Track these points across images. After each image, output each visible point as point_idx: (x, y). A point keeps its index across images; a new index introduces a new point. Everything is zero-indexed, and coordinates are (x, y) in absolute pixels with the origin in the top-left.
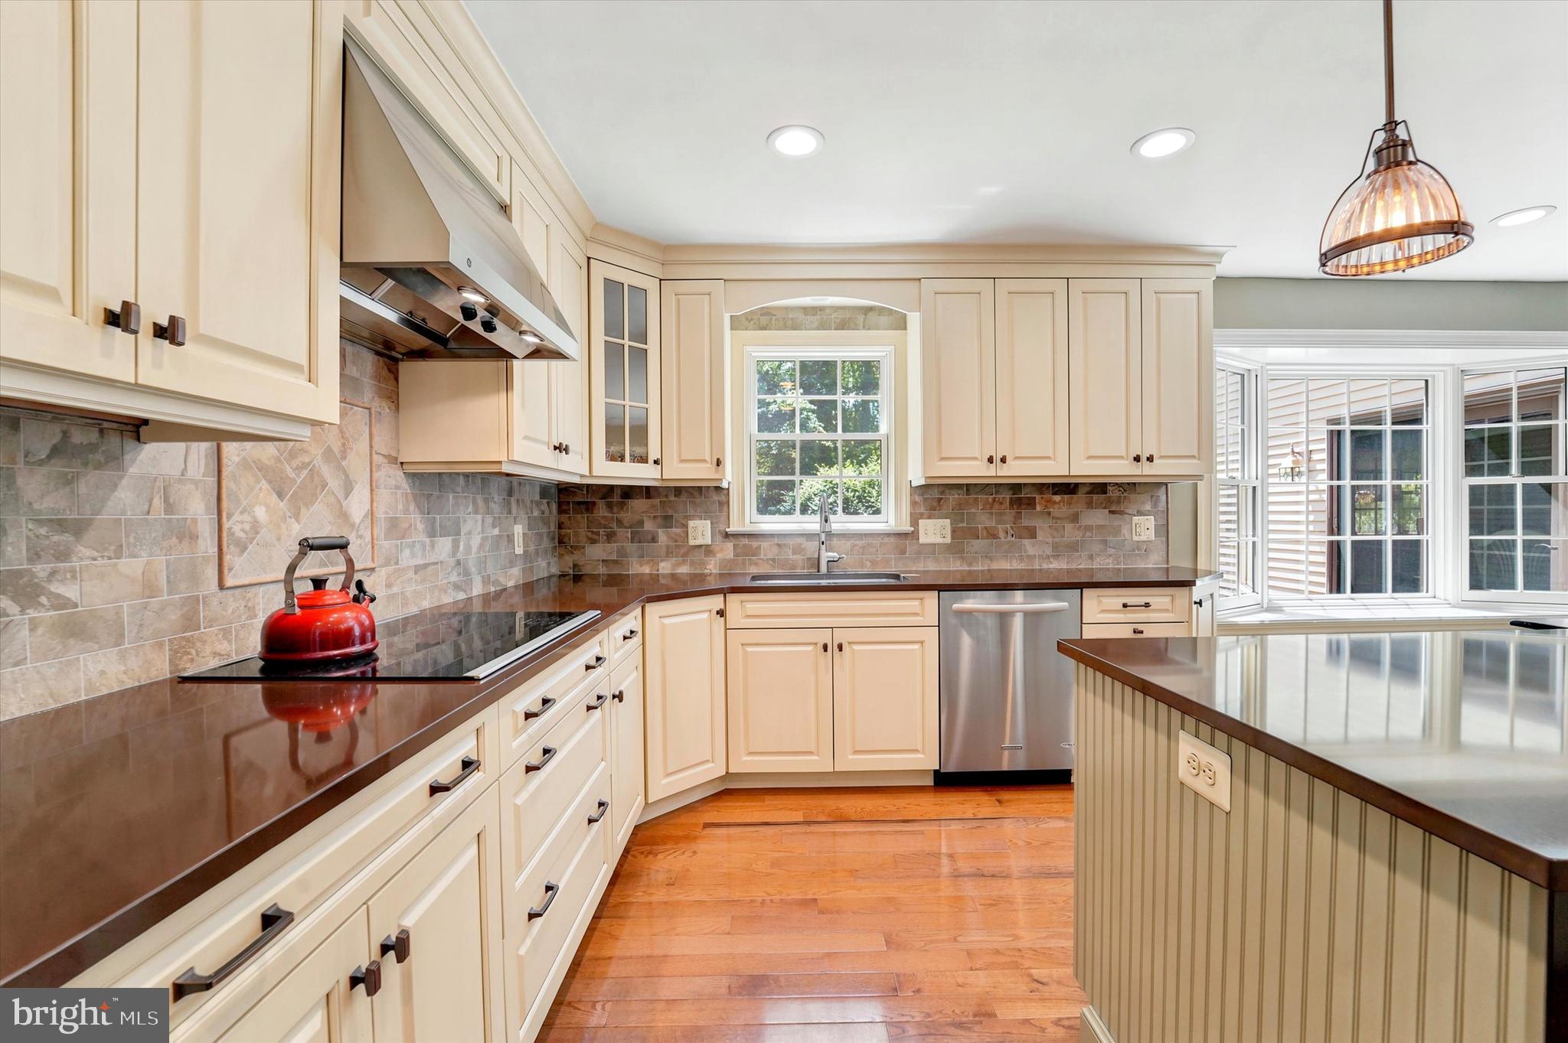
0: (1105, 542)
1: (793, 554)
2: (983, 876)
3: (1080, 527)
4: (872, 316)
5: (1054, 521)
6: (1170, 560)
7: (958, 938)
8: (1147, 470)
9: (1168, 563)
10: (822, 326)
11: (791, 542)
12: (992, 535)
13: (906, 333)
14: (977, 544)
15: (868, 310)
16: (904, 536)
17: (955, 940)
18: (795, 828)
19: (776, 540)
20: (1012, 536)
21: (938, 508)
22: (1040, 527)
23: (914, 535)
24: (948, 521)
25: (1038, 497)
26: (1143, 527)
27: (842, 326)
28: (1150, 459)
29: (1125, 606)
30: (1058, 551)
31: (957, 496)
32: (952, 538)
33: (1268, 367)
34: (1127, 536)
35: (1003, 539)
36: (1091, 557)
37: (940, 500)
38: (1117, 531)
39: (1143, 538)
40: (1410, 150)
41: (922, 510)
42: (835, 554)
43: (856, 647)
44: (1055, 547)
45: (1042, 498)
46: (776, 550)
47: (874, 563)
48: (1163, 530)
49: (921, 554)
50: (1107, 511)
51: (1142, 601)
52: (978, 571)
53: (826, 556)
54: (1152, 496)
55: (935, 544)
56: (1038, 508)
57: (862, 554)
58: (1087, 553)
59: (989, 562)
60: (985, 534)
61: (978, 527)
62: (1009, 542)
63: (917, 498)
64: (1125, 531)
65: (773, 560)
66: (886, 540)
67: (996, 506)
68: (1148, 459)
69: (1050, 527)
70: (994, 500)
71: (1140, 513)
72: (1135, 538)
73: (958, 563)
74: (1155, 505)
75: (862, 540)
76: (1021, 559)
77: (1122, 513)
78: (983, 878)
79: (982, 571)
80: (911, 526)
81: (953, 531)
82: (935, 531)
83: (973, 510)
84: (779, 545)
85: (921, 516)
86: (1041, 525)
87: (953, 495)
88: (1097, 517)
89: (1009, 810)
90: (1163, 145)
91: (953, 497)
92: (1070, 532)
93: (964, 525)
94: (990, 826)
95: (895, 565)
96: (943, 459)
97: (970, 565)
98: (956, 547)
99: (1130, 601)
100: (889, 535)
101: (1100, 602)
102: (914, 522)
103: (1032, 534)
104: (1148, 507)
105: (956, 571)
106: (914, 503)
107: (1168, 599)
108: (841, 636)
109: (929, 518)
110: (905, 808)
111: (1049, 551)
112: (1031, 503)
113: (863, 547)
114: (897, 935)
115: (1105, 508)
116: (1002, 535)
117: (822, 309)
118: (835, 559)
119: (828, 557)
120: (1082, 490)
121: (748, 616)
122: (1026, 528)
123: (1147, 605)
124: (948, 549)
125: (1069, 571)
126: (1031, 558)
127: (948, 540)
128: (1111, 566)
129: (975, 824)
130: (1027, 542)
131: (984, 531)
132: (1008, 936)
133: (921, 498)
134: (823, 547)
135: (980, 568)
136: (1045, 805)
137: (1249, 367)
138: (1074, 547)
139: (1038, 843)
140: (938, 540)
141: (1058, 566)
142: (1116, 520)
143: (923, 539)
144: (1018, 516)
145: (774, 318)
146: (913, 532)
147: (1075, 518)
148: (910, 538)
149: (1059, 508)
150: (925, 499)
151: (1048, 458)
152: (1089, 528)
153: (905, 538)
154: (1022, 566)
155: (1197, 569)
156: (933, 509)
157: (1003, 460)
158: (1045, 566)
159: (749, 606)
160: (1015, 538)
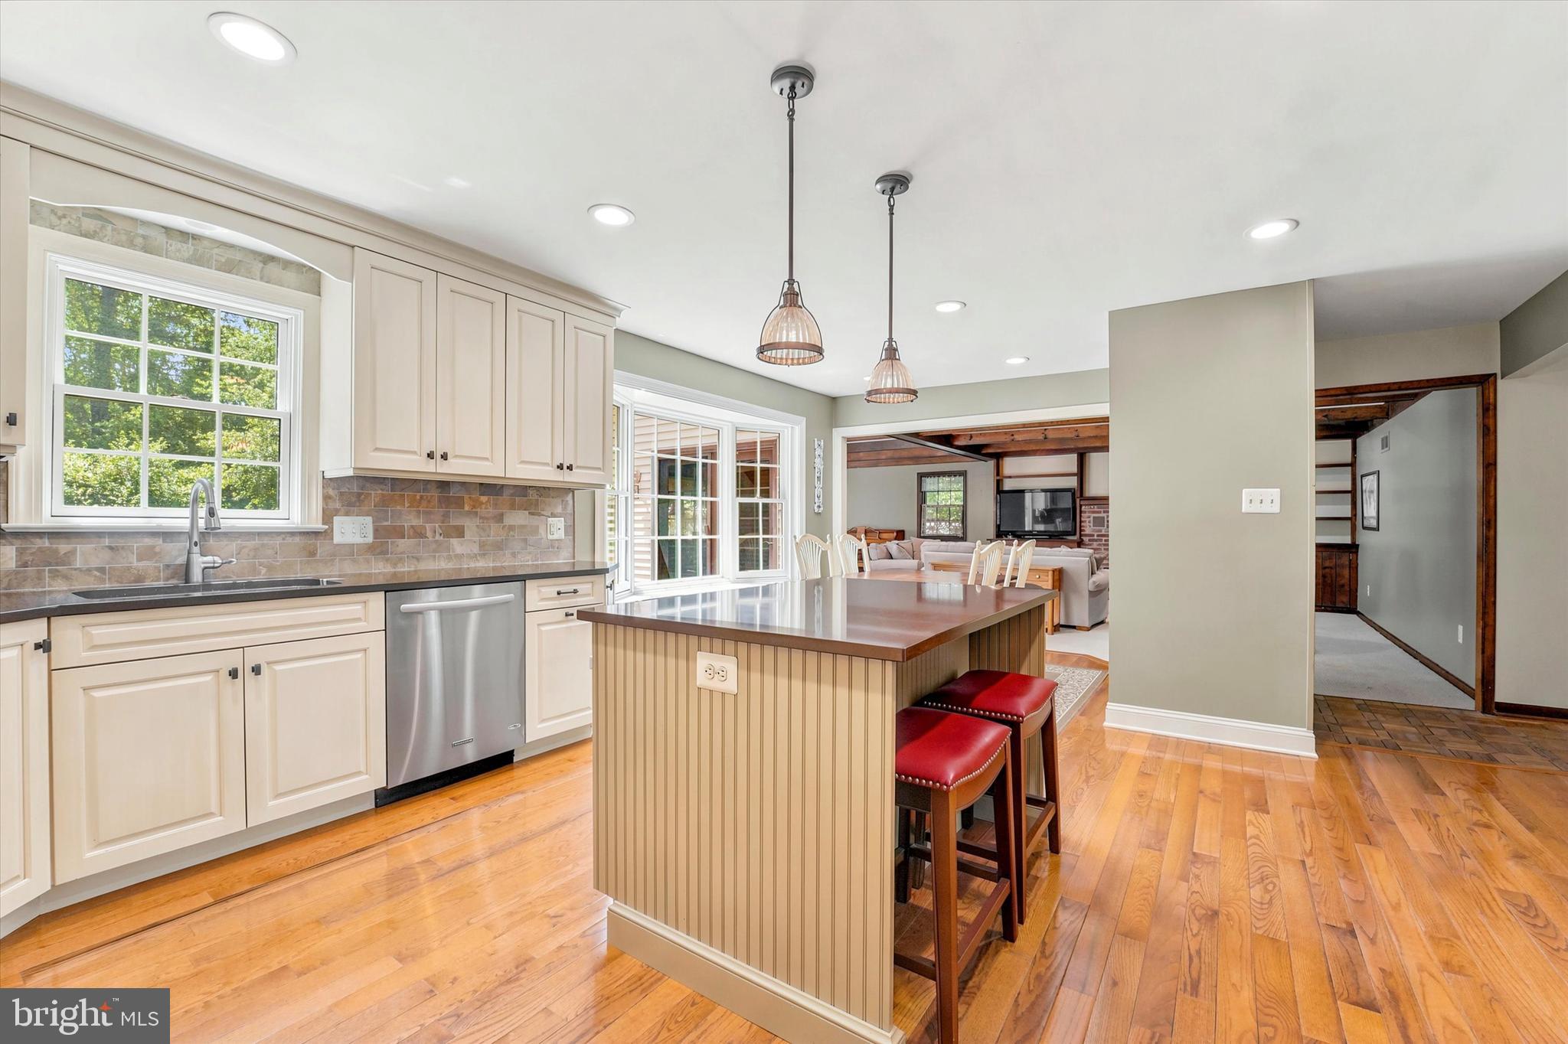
0: (525, 540)
1: (139, 560)
2: (469, 863)
3: (504, 527)
4: (273, 269)
5: (481, 521)
6: (576, 555)
7: (471, 921)
8: (566, 477)
9: (574, 558)
10: (197, 260)
11: (136, 544)
12: (419, 534)
13: (320, 300)
14: (404, 544)
15: (269, 259)
16: (313, 535)
17: (468, 924)
18: (207, 913)
19: (107, 542)
20: (441, 535)
21: (358, 504)
22: (468, 526)
23: (328, 534)
24: (369, 520)
25: (466, 497)
26: (557, 528)
27: (229, 267)
28: (570, 468)
29: (559, 593)
30: (484, 550)
31: (380, 492)
32: (375, 538)
33: (635, 405)
34: (544, 536)
35: (430, 539)
36: (514, 555)
37: (359, 495)
38: (535, 530)
39: (555, 537)
40: (800, 298)
41: (338, 505)
42: (216, 559)
43: (278, 667)
44: (482, 545)
45: (470, 498)
46: (107, 555)
47: (270, 568)
48: (571, 529)
49: (335, 556)
50: (527, 512)
51: (571, 588)
52: (404, 572)
53: (199, 562)
54: (563, 501)
55: (353, 544)
56: (467, 508)
57: (254, 557)
58: (511, 551)
59: (416, 563)
60: (411, 533)
61: (404, 526)
62: (436, 541)
63: (331, 492)
64: (542, 531)
65: (102, 570)
66: (289, 540)
67: (424, 503)
68: (568, 468)
69: (477, 526)
70: (421, 497)
71: (553, 515)
72: (550, 537)
73: (381, 565)
74: (564, 508)
75: (255, 540)
76: (449, 558)
77: (539, 515)
78: (470, 865)
79: (409, 572)
80: (323, 524)
81: (376, 530)
82: (352, 530)
83: (398, 508)
84: (111, 548)
85: (336, 512)
86: (470, 525)
87: (376, 490)
88: (517, 518)
89: (468, 802)
90: (611, 217)
91: (376, 493)
92: (495, 532)
93: (389, 523)
94: (456, 822)
95: (301, 570)
96: (377, 449)
97: (395, 565)
98: (378, 548)
99: (562, 589)
100: (293, 534)
101: (540, 591)
102: (328, 517)
103: (460, 532)
104: (559, 510)
105: (379, 573)
106: (326, 498)
107: (589, 586)
108: (253, 657)
109: (347, 514)
110: (350, 839)
111: (476, 549)
112: (459, 503)
113: (256, 549)
114: (407, 949)
115: (525, 510)
116: (429, 534)
117: (195, 237)
118: (216, 565)
119: (204, 563)
120: (507, 492)
121: (94, 647)
122: (454, 526)
123: (575, 591)
124: (371, 549)
125: (494, 568)
126: (460, 557)
127: (370, 539)
128: (530, 563)
129: (440, 825)
130: (454, 541)
131: (412, 529)
132: (515, 897)
133: (336, 491)
134: (196, 549)
135: (406, 569)
136: (498, 788)
137: (624, 402)
138: (499, 546)
139: (507, 819)
140: (357, 539)
141: (484, 566)
142: (534, 521)
143: (338, 539)
144: (446, 516)
145: (109, 228)
146: (326, 531)
147: (500, 518)
148: (322, 538)
149: (486, 509)
150: (341, 494)
151: (486, 459)
152: (511, 528)
153: (312, 539)
154: (450, 565)
155: (594, 562)
156: (350, 505)
157: (444, 457)
158: (472, 565)
159: (95, 631)
160: (444, 537)
